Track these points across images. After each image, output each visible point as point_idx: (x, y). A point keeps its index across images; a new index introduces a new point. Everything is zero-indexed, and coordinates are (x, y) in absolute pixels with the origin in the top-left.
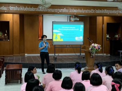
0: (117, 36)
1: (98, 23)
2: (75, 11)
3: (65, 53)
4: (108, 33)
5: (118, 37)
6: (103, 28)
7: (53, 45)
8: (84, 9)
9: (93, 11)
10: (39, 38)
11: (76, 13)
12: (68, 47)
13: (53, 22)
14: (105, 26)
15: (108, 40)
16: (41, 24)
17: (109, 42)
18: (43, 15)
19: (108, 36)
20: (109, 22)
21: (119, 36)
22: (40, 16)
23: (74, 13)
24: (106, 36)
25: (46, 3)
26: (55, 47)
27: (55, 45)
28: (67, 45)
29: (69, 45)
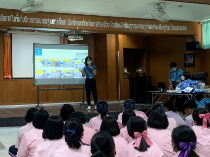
0: (140, 70)
1: (108, 49)
2: (77, 23)
3: (54, 101)
4: (125, 66)
5: (142, 72)
6: (117, 58)
7: (34, 85)
8: (92, 21)
9: (106, 25)
10: (4, 75)
11: (79, 26)
12: (61, 90)
13: (34, 44)
14: (121, 53)
15: (126, 76)
16: (7, 50)
17: (127, 80)
18: (11, 34)
19: (126, 71)
20: (126, 47)
21: (143, 70)
22: (7, 36)
23: (76, 26)
24: (123, 70)
25: (35, 3)
26: (38, 90)
27: (38, 86)
28: (59, 86)
29: (64, 86)
